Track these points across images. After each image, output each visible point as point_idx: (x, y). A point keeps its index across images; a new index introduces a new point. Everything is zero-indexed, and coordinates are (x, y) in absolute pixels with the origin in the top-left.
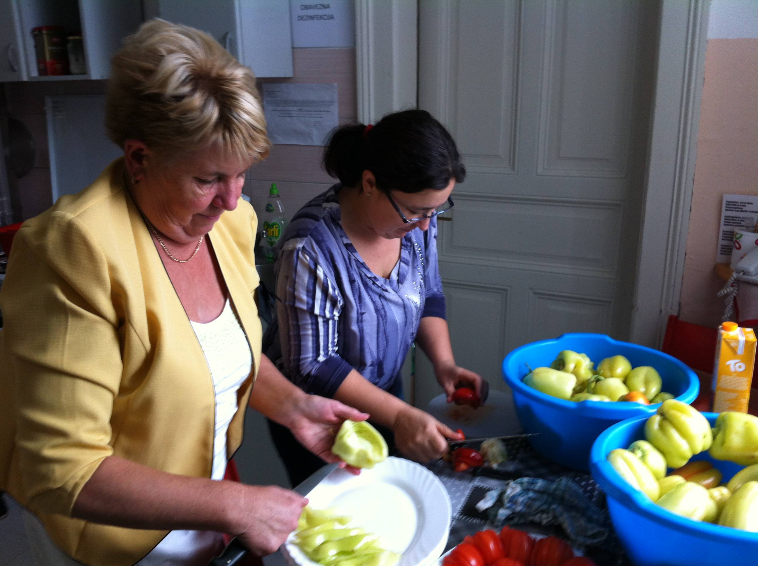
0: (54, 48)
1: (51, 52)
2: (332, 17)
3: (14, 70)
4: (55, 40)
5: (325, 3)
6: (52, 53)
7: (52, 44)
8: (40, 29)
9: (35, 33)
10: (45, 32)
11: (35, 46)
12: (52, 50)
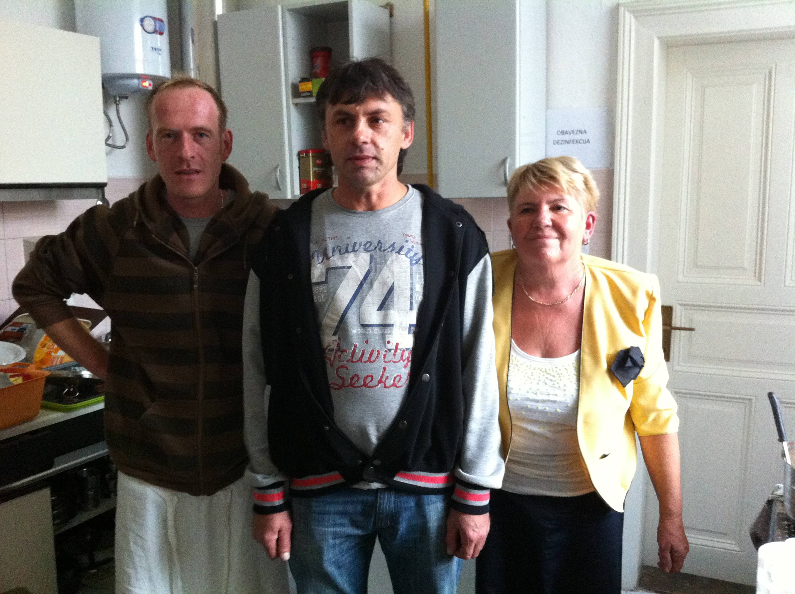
0: (317, 169)
2: (588, 141)
3: (279, 189)
4: (318, 161)
5: (582, 129)
6: (315, 174)
7: (315, 165)
8: (307, 152)
9: (301, 155)
10: (311, 155)
11: (299, 168)
12: (315, 171)
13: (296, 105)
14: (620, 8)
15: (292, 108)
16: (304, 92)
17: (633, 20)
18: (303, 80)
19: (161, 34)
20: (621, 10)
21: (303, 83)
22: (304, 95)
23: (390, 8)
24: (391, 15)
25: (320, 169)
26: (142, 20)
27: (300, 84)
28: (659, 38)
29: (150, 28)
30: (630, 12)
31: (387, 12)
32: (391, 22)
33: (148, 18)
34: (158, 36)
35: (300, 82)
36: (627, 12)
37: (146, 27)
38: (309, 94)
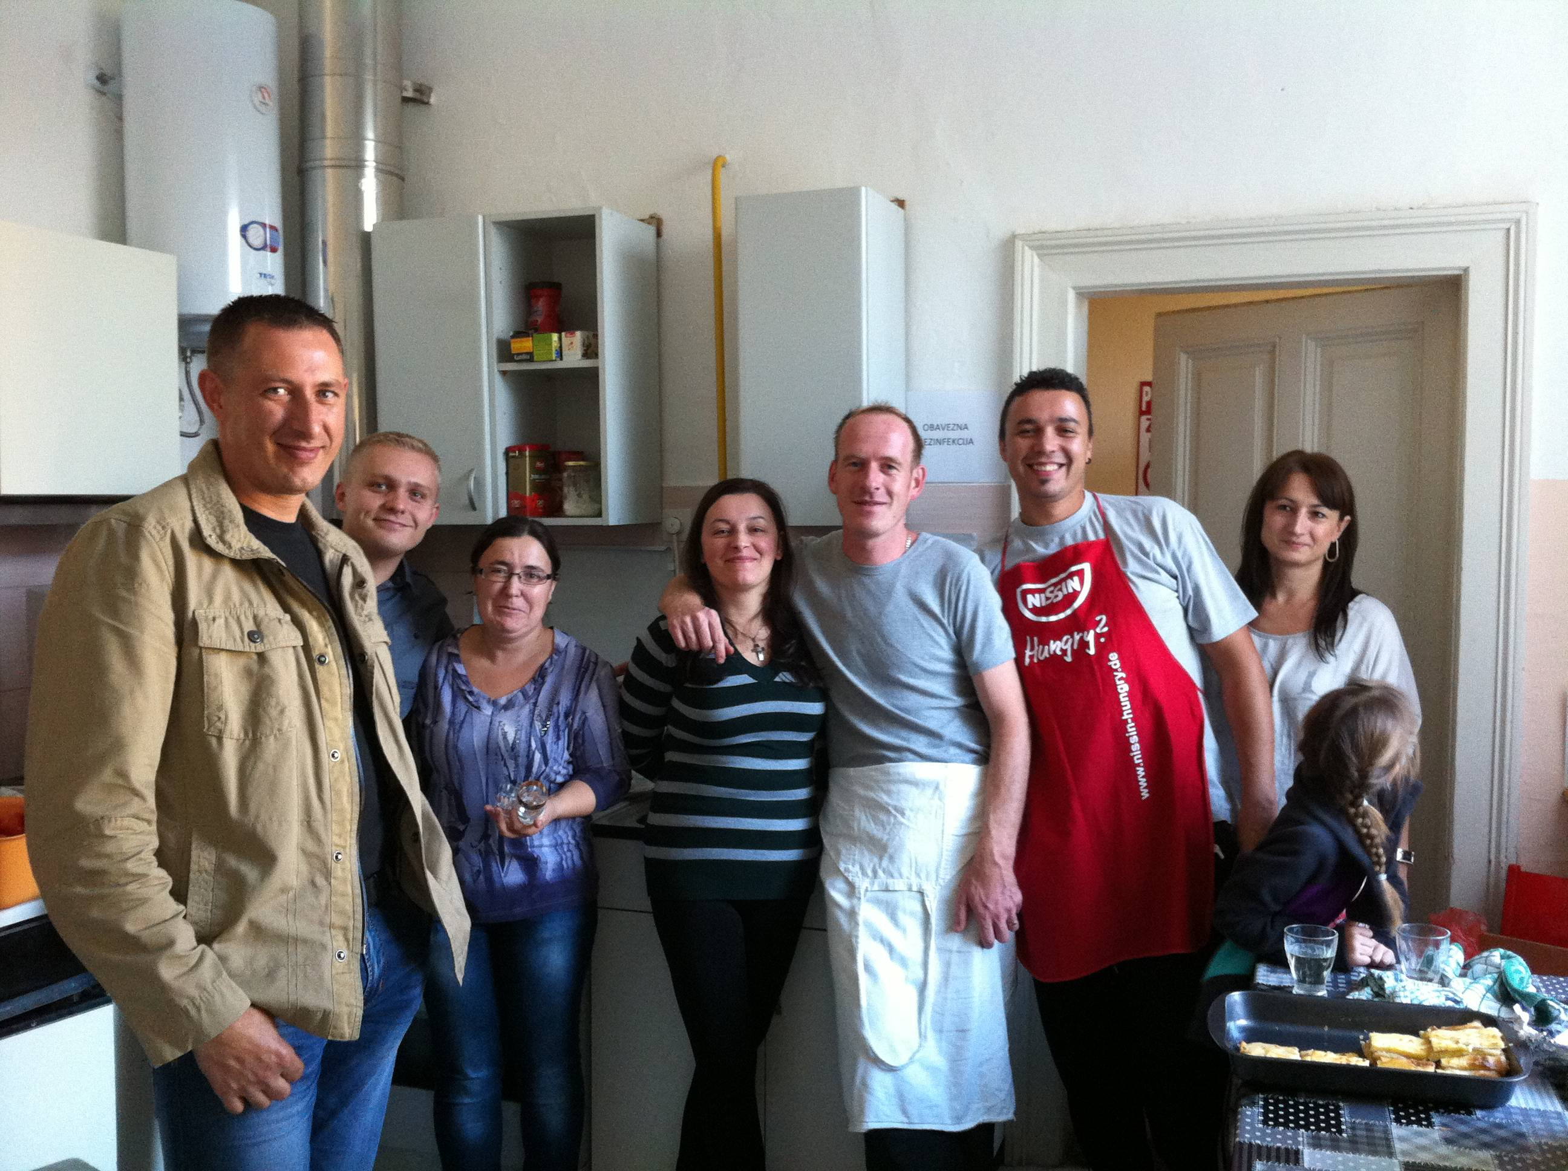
0: (537, 477)
1: (532, 481)
2: (971, 442)
3: (474, 508)
4: (539, 464)
5: (961, 421)
6: (535, 485)
7: (534, 470)
8: (521, 449)
9: (511, 454)
10: (527, 453)
11: (507, 473)
12: (534, 480)
13: (504, 373)
14: (1016, 241)
15: (498, 380)
16: (518, 354)
17: (1036, 260)
18: (518, 334)
19: (274, 250)
20: (1019, 244)
21: (516, 340)
22: (520, 357)
23: (656, 222)
24: (659, 234)
25: (543, 477)
26: (244, 229)
27: (513, 340)
28: (1074, 288)
29: (258, 242)
30: (1032, 248)
31: (651, 230)
32: (658, 246)
33: (255, 225)
34: (269, 254)
35: (513, 337)
36: (1026, 248)
37: (251, 240)
38: (528, 357)
